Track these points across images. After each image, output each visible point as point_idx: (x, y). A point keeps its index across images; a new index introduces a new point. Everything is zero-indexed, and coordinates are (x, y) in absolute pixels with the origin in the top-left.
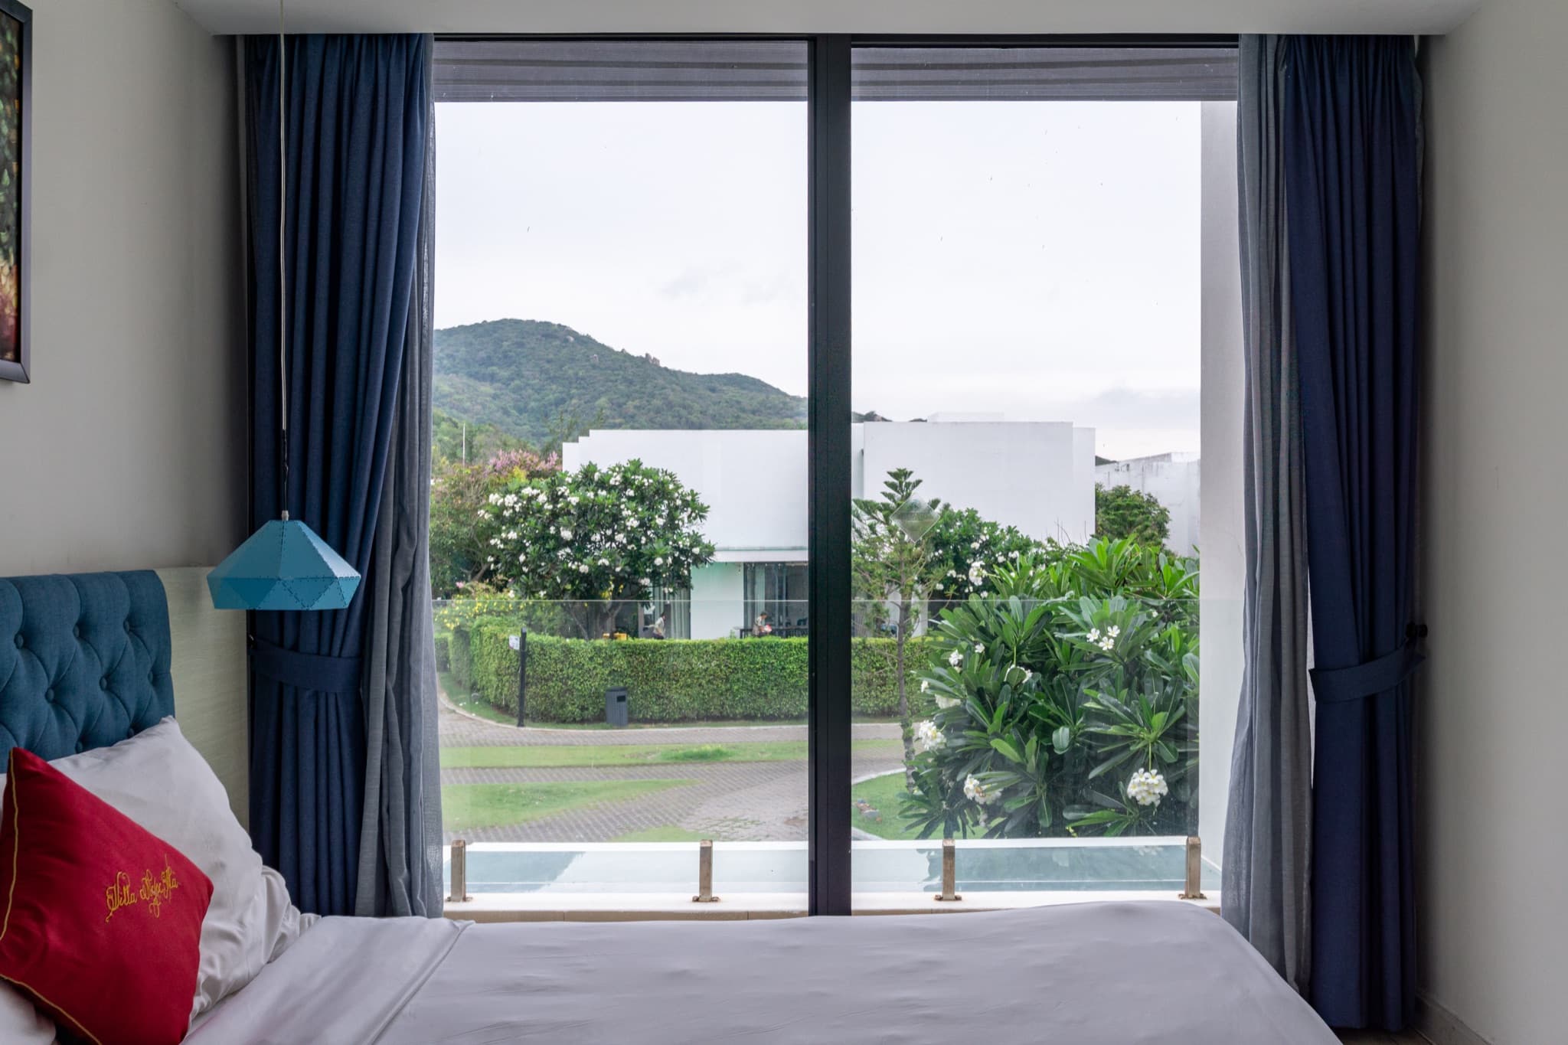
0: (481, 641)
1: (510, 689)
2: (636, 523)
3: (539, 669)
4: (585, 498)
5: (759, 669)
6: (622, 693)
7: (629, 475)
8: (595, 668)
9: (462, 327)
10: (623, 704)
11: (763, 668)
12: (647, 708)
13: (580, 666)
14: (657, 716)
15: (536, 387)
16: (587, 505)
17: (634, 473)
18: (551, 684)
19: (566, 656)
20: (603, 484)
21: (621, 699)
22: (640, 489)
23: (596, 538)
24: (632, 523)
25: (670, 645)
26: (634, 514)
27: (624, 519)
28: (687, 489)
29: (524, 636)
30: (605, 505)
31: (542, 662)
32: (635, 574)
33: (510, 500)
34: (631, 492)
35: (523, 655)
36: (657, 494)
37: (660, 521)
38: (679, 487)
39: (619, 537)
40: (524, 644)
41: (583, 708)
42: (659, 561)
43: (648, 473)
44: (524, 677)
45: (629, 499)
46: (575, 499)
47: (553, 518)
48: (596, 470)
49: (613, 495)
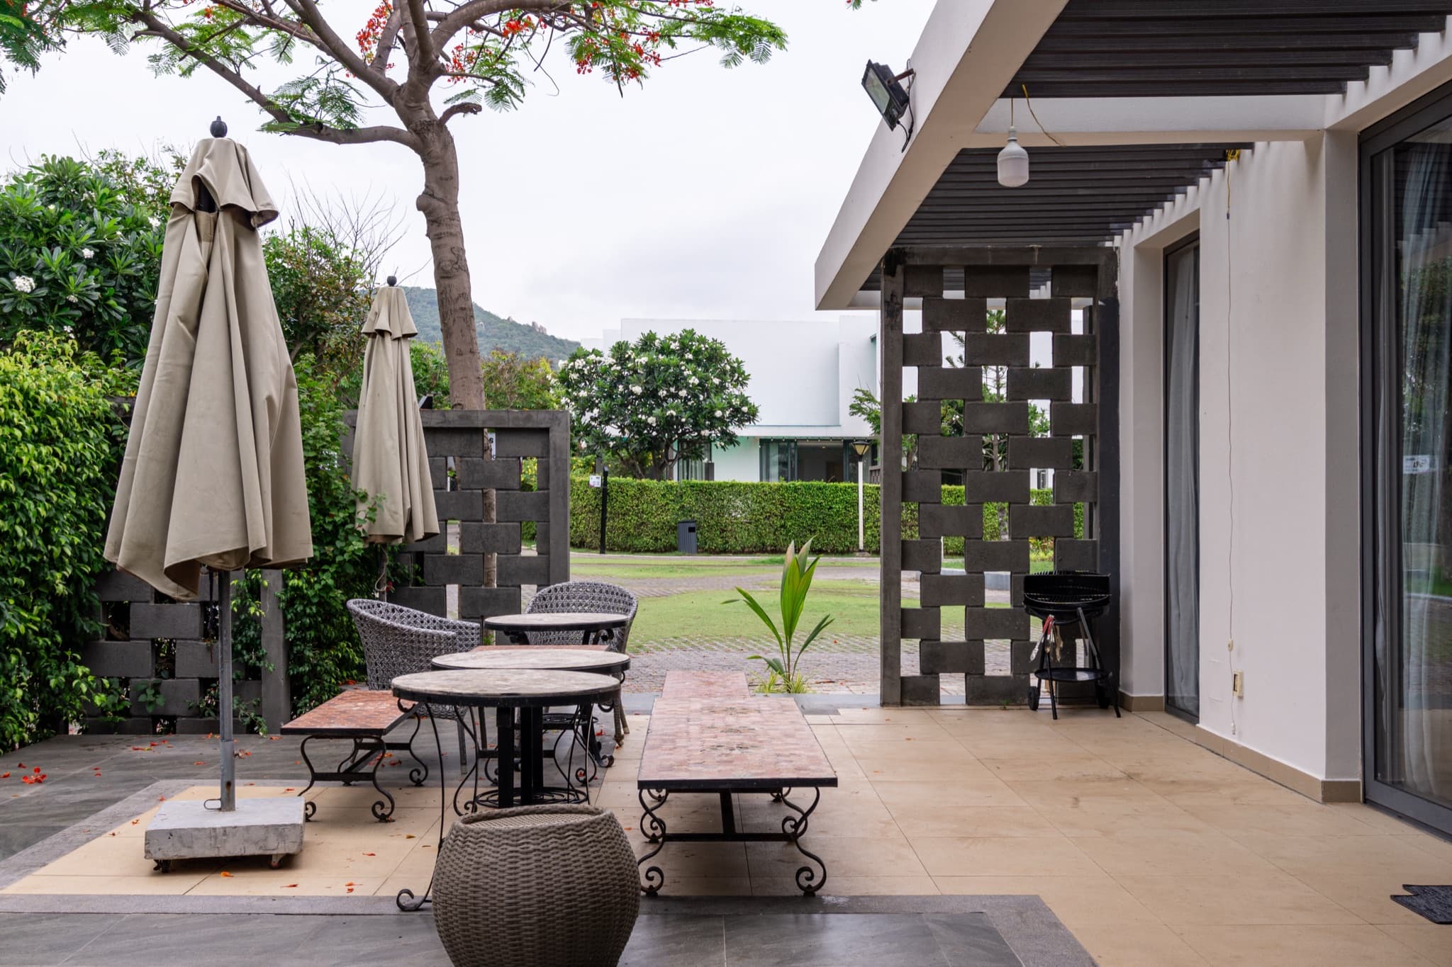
1: (587, 525)
2: (696, 381)
3: (617, 505)
4: (653, 359)
5: (809, 508)
6: (692, 525)
7: (686, 341)
8: (667, 504)
10: (692, 534)
11: (813, 507)
12: (712, 540)
13: (653, 501)
14: (721, 547)
16: (654, 365)
17: (691, 340)
18: (627, 518)
19: (641, 494)
20: (664, 350)
21: (692, 530)
22: (697, 353)
23: (662, 393)
24: (694, 380)
25: (732, 486)
26: (695, 373)
27: (685, 379)
28: (733, 358)
29: (605, 474)
30: (668, 366)
31: (620, 498)
32: (697, 426)
33: (579, 363)
34: (689, 356)
35: (604, 492)
36: (710, 359)
37: (716, 381)
38: (727, 355)
39: (683, 393)
40: (605, 483)
41: (656, 539)
42: (718, 414)
43: (702, 340)
44: (604, 511)
45: (688, 361)
46: (644, 359)
47: (620, 378)
48: (655, 339)
49: (674, 359)
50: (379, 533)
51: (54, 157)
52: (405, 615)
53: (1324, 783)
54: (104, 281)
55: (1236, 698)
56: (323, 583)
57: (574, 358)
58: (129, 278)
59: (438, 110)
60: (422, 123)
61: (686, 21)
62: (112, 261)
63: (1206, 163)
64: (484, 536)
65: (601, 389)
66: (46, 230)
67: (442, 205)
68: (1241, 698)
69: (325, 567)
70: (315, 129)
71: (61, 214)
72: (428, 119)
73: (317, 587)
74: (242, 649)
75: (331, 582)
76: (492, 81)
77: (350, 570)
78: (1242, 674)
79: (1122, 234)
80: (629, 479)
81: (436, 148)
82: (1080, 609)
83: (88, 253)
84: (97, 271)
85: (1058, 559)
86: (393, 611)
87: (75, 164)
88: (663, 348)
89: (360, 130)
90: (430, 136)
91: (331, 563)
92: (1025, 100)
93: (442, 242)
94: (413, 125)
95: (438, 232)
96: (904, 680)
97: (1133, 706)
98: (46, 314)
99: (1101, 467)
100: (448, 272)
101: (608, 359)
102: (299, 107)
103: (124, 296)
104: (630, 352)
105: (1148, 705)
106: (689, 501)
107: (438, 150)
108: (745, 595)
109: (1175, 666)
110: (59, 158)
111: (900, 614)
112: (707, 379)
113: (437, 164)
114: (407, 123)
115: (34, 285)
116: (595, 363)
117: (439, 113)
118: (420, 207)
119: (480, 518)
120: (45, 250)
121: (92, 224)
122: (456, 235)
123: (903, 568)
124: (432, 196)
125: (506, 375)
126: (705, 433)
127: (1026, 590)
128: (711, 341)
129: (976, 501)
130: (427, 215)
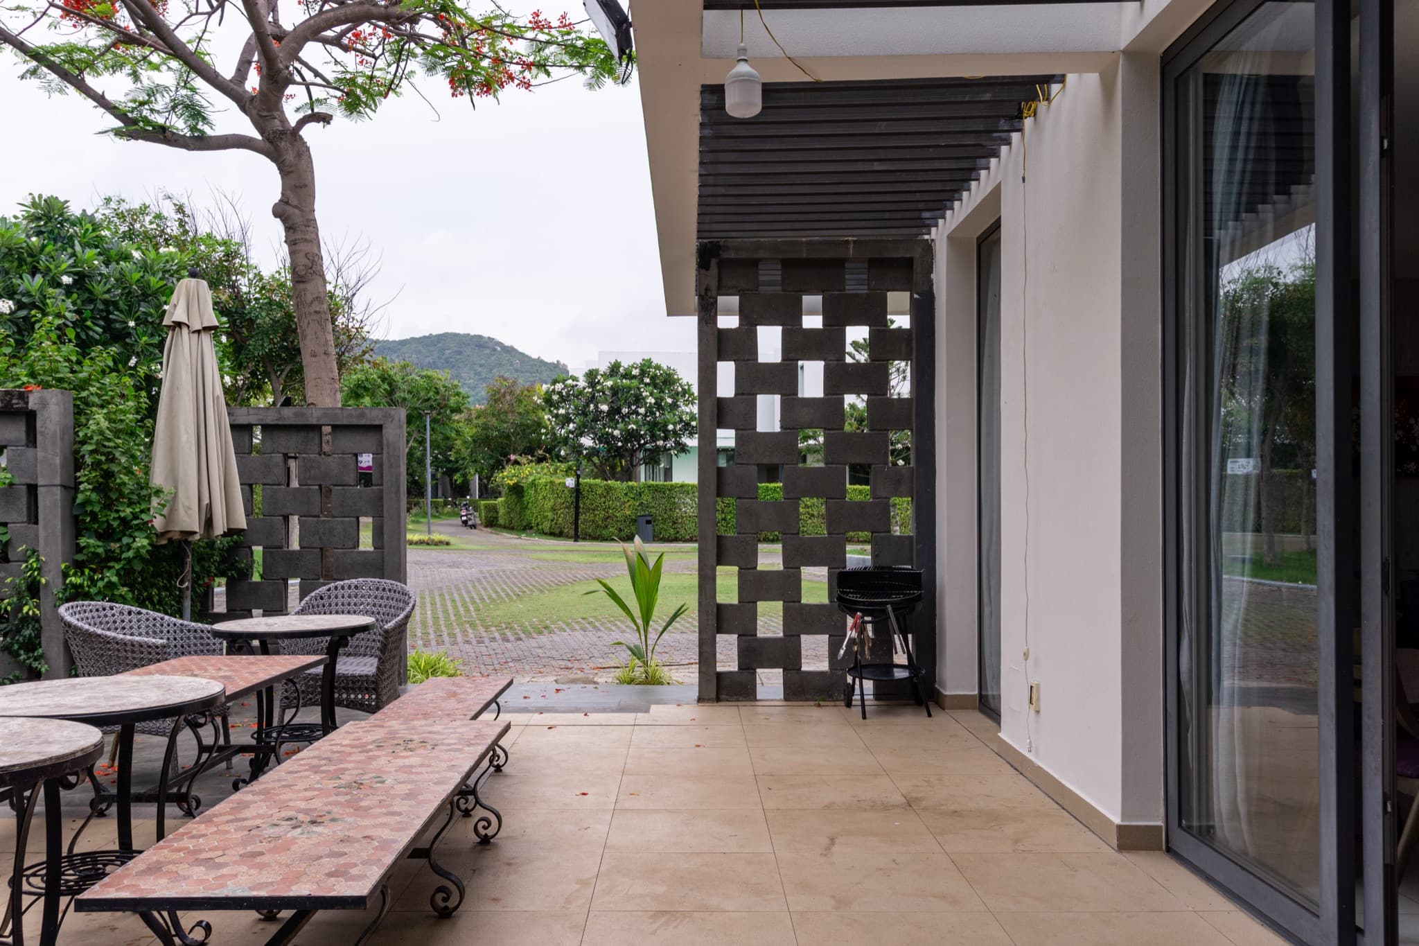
0: (536, 491)
1: (564, 519)
2: (653, 401)
3: (588, 502)
4: (617, 383)
6: (649, 518)
7: (645, 368)
8: (628, 501)
9: (413, 339)
10: (649, 526)
12: (666, 530)
13: (618, 499)
14: (673, 536)
15: (472, 385)
16: (618, 387)
17: (649, 368)
18: (597, 512)
19: (608, 493)
20: (627, 375)
21: (648, 522)
22: (653, 378)
23: (625, 410)
24: (651, 400)
25: (682, 486)
26: (652, 394)
27: (644, 399)
28: (684, 382)
29: (578, 477)
30: (630, 388)
31: (590, 497)
32: (654, 438)
33: (559, 387)
34: (647, 380)
35: (577, 491)
36: (665, 382)
37: (670, 401)
38: (679, 379)
39: (642, 411)
40: (578, 484)
41: (620, 530)
42: (671, 427)
43: (658, 367)
44: (577, 507)
45: (646, 385)
46: (609, 383)
47: (592, 399)
48: (620, 366)
49: (635, 382)
50: (177, 529)
51: (40, 196)
52: (143, 617)
53: (1119, 827)
54: (83, 305)
55: (1032, 712)
56: (106, 580)
57: (554, 382)
58: (106, 302)
59: (293, 118)
60: (274, 132)
61: (548, 43)
62: (90, 287)
63: (1003, 124)
64: (321, 531)
65: (577, 408)
66: (29, 260)
67: (297, 212)
68: (1038, 712)
69: (111, 564)
70: (163, 135)
71: (44, 247)
72: (281, 128)
73: (101, 584)
74: (19, 648)
75: (115, 579)
76: (342, 91)
77: (138, 567)
78: (1038, 685)
79: (936, 225)
80: (598, 481)
81: (290, 157)
82: (889, 607)
83: (66, 280)
84: (75, 296)
85: (875, 556)
86: (130, 613)
87: (60, 202)
88: (626, 374)
89: (211, 137)
90: (282, 144)
91: (118, 560)
92: (756, 11)
93: (297, 247)
94: (266, 134)
95: (293, 238)
96: (719, 676)
97: (947, 702)
98: (26, 333)
99: (917, 462)
100: (302, 277)
101: (582, 383)
102: (146, 113)
103: (102, 318)
104: (599, 377)
105: (962, 703)
106: (646, 498)
107: (292, 158)
108: (605, 585)
109: (987, 665)
110: (45, 197)
111: (715, 610)
112: (662, 399)
113: (292, 172)
114: (262, 132)
115: (13, 307)
116: (573, 386)
117: (293, 123)
118: (277, 213)
119: (316, 513)
120: (27, 277)
121: (74, 255)
122: (311, 241)
123: (719, 563)
124: (287, 203)
125: (508, 398)
126: (660, 443)
127: (840, 586)
128: (665, 368)
129: (793, 496)
130: (284, 221)
